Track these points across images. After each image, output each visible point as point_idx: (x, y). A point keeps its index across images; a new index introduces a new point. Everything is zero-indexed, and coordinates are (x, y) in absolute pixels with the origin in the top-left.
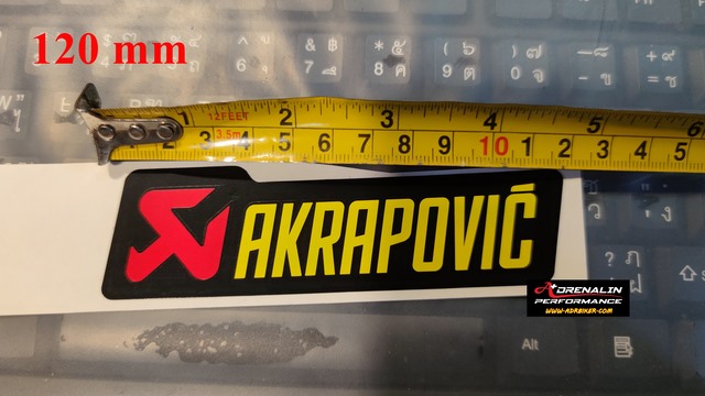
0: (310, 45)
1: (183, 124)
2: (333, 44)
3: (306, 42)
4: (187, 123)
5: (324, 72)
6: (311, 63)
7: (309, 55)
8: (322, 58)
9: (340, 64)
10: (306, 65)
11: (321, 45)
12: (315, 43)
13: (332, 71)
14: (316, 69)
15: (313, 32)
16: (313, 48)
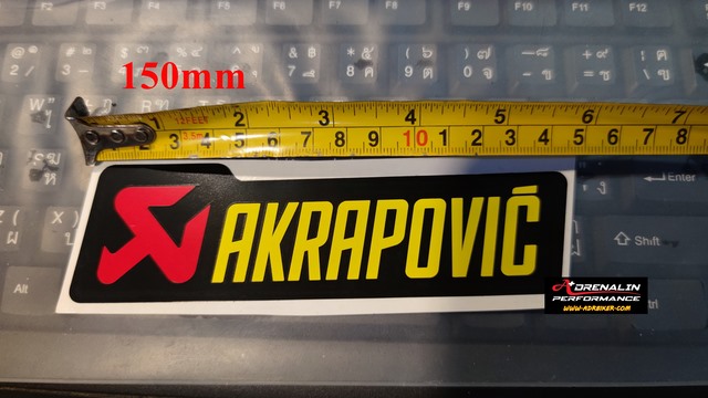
0: (293, 53)
1: (155, 129)
2: (312, 52)
3: (289, 50)
4: (158, 127)
5: (304, 75)
6: (294, 67)
7: (292, 61)
8: (302, 63)
9: (318, 67)
10: (289, 70)
11: (302, 52)
12: (297, 51)
13: (311, 74)
14: (298, 73)
15: (296, 43)
16: (295, 55)
